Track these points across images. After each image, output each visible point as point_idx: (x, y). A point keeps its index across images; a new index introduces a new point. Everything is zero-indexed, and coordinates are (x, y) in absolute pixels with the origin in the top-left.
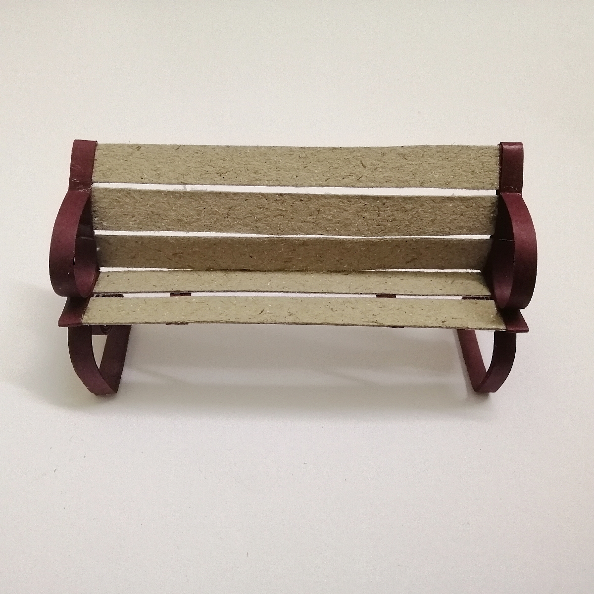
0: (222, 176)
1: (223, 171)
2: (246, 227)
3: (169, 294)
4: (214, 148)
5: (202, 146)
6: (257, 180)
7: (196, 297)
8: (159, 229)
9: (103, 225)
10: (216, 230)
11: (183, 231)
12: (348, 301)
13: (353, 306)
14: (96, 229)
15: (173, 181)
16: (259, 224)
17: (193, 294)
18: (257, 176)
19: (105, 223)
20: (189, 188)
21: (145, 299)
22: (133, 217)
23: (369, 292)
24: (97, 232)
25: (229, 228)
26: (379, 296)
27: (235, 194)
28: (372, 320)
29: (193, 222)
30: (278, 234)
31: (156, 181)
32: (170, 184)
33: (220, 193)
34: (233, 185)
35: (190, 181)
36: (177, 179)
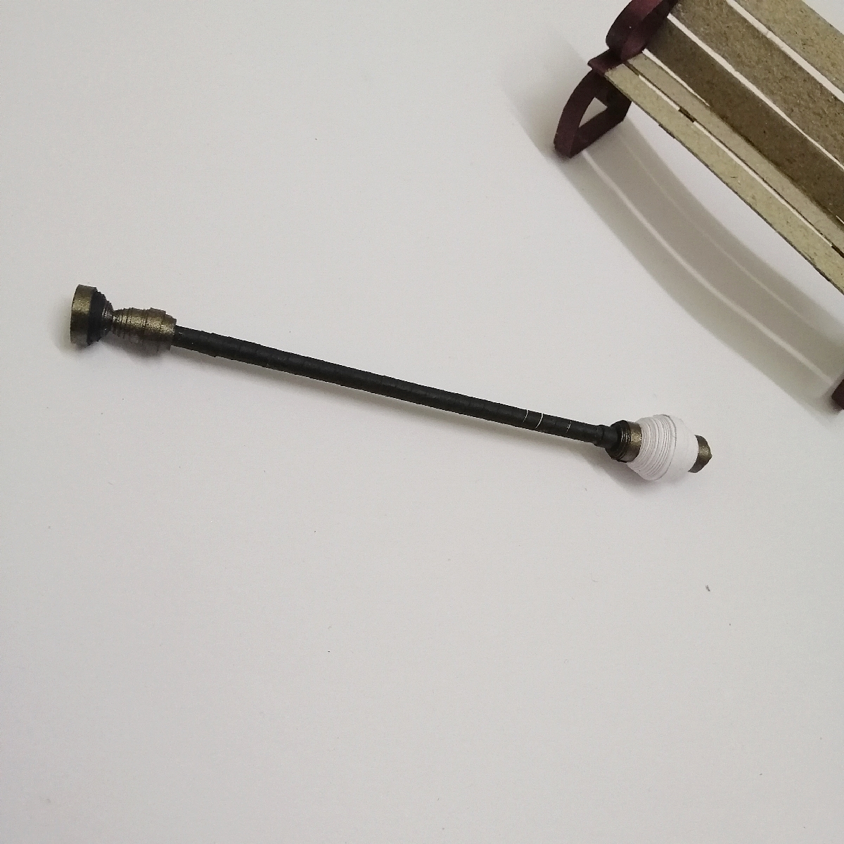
0: (804, 46)
1: (809, 43)
2: (784, 103)
3: (678, 108)
4: (819, 18)
5: (811, 9)
6: (828, 70)
7: (695, 127)
8: (718, 50)
9: (680, 15)
10: (758, 86)
11: (734, 67)
12: (806, 229)
13: (806, 234)
14: (672, 13)
15: (763, 20)
16: (796, 110)
17: (695, 123)
18: (831, 69)
19: (682, 14)
20: (770, 35)
21: (658, 97)
22: (708, 25)
23: (829, 238)
24: (670, 17)
25: (770, 93)
26: (834, 247)
27: (801, 68)
28: (810, 255)
29: (748, 66)
30: (803, 130)
31: (750, 9)
32: (760, 21)
33: (790, 58)
34: (806, 60)
35: (775, 30)
36: (768, 20)
